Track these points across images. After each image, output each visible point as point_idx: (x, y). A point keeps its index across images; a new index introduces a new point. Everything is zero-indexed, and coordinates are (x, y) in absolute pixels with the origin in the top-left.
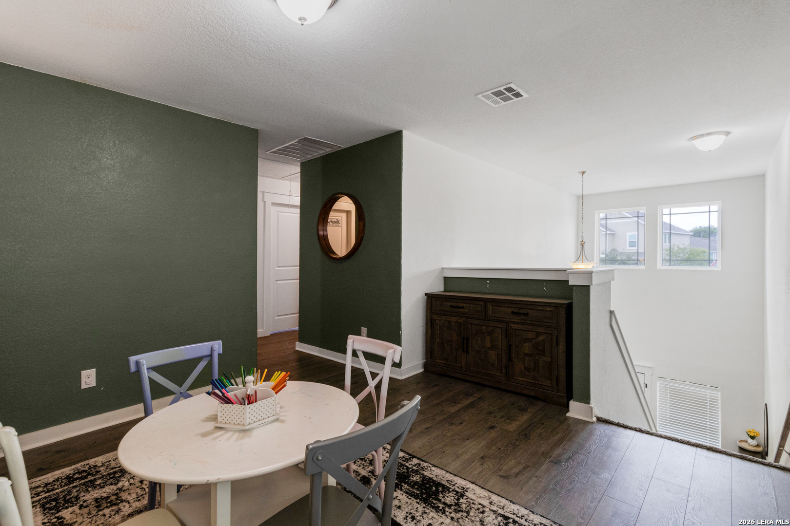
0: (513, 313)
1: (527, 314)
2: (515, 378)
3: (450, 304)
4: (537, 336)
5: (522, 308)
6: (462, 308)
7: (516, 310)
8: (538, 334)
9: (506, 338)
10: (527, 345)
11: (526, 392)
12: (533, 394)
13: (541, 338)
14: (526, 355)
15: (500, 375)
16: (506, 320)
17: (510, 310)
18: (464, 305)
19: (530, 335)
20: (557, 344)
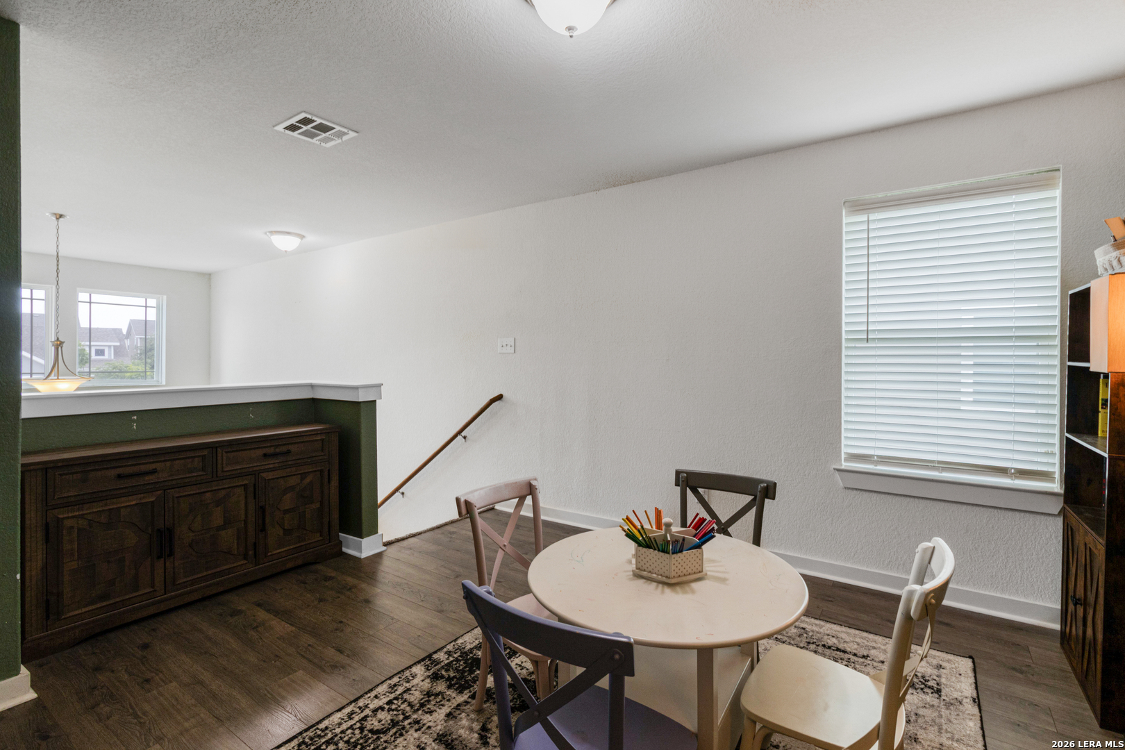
0: (265, 455)
1: (288, 452)
2: (269, 554)
3: (113, 473)
4: (302, 479)
5: (281, 445)
6: (154, 472)
7: (272, 450)
8: (303, 476)
9: (255, 498)
10: (288, 496)
11: (289, 566)
12: (299, 562)
13: (308, 480)
14: (286, 512)
15: (245, 562)
16: (255, 469)
17: (260, 452)
18: (158, 466)
19: (293, 481)
20: (329, 482)
